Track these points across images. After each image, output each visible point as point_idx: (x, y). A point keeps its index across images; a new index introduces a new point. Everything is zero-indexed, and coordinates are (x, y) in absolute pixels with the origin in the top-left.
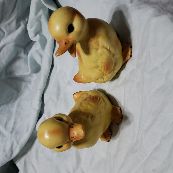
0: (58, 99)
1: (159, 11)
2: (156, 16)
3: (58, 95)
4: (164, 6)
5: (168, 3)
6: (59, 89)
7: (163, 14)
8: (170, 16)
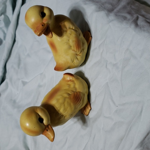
0: (19, 68)
1: (99, 8)
2: (97, 11)
3: (19, 64)
4: (103, 4)
5: (106, 3)
6: (20, 60)
7: (102, 10)
8: (107, 12)
